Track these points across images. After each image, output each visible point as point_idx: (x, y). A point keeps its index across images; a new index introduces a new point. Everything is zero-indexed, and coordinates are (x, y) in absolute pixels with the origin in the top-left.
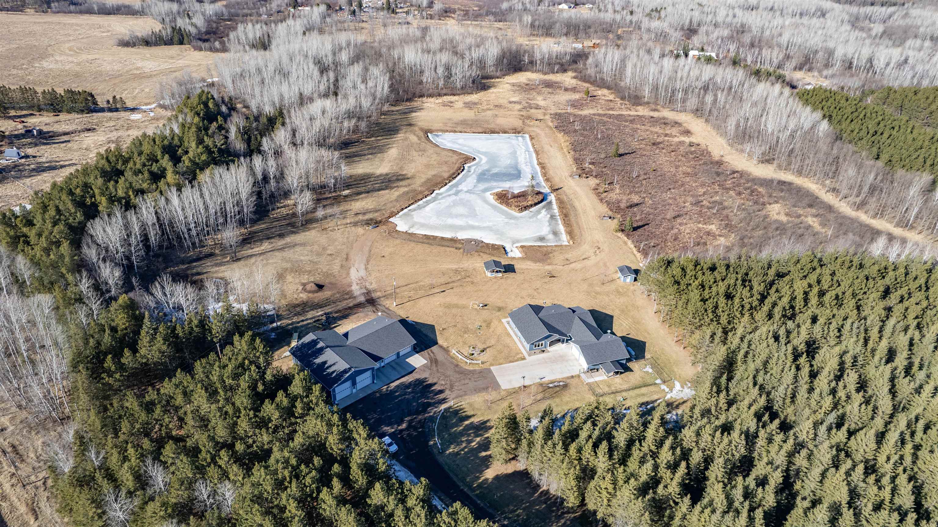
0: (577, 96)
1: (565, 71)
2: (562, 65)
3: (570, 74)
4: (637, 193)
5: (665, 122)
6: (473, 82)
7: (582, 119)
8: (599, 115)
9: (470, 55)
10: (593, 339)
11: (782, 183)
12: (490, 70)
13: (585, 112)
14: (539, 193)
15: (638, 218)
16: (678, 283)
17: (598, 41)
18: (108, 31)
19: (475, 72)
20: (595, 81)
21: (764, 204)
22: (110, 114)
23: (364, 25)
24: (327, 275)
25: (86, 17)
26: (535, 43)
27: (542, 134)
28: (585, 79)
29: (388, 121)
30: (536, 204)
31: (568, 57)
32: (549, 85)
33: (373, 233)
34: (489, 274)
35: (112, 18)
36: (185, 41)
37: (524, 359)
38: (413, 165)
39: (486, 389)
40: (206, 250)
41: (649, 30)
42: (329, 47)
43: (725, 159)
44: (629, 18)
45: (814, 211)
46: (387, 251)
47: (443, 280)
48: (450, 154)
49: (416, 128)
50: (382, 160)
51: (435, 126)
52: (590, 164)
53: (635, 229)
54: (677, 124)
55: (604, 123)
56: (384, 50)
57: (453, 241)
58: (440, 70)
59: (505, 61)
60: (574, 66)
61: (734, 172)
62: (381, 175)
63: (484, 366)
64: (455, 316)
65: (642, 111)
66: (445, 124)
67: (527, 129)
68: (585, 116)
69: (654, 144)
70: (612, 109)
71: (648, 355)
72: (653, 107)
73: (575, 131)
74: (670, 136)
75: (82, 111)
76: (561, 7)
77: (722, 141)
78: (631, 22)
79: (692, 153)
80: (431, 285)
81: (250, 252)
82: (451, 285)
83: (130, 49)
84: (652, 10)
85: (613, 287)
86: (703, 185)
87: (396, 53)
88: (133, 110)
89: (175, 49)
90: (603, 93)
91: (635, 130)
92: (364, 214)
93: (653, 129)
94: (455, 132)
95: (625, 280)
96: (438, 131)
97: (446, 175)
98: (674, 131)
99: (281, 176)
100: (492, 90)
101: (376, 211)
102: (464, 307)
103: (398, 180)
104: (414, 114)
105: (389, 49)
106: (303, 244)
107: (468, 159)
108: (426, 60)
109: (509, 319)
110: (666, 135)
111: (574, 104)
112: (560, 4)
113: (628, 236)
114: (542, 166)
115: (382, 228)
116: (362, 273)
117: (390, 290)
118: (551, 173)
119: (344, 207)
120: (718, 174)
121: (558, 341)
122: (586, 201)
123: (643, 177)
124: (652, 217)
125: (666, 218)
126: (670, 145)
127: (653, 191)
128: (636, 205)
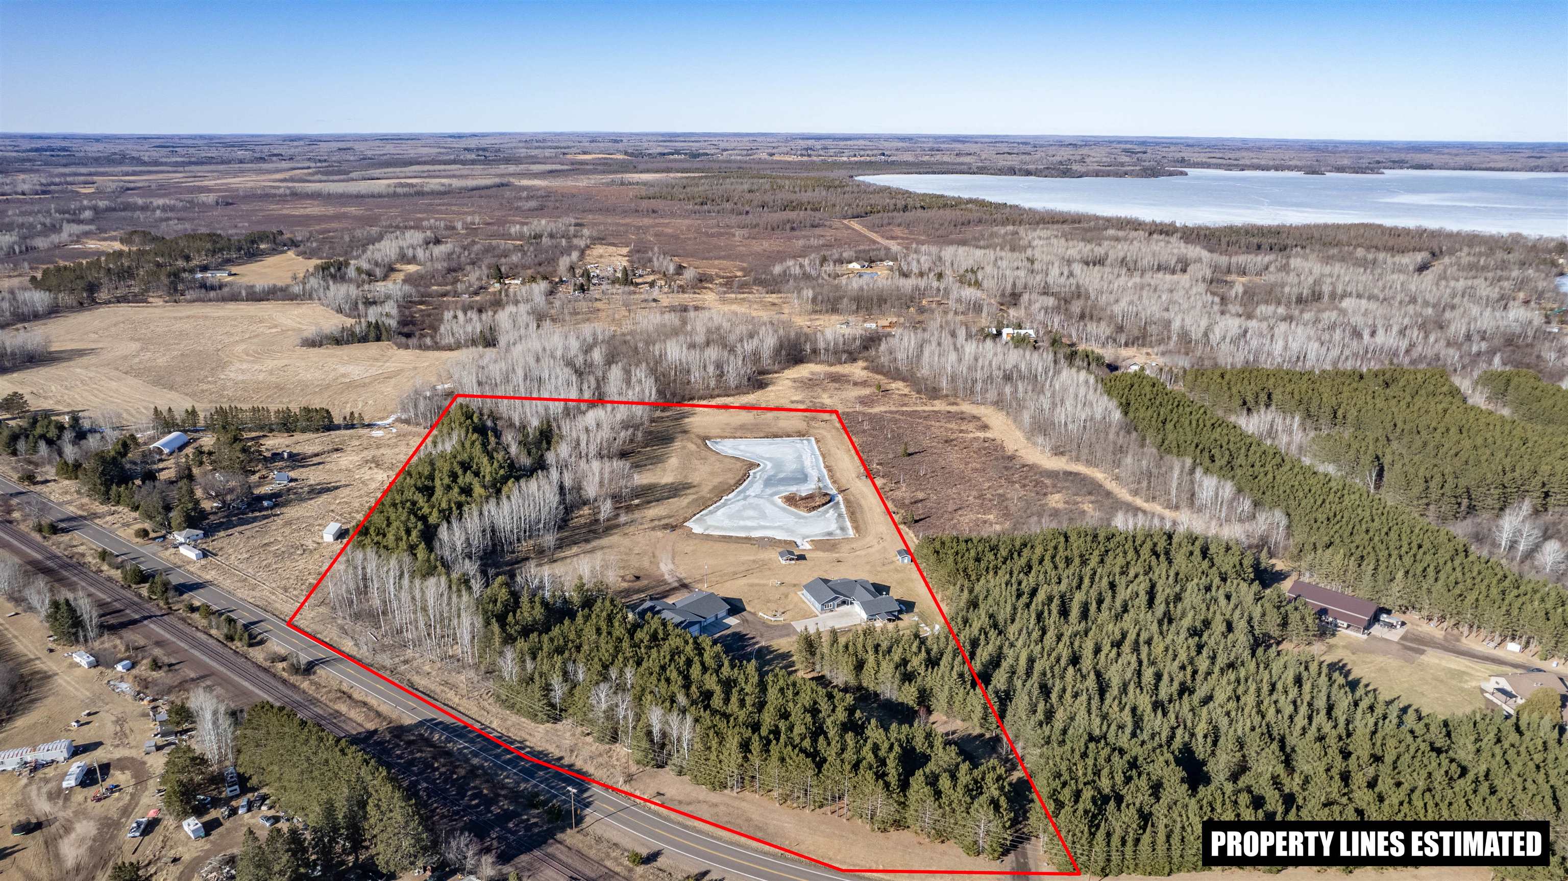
0: (867, 391)
1: (854, 360)
2: (850, 353)
3: (861, 364)
4: (922, 490)
5: (962, 417)
6: (749, 379)
7: (872, 418)
8: (891, 412)
9: (743, 347)
10: (871, 598)
11: (1068, 474)
12: (766, 362)
13: (876, 410)
14: (826, 494)
15: (920, 511)
16: (938, 553)
17: (895, 320)
18: (276, 326)
19: (750, 369)
20: (889, 371)
21: (1045, 494)
22: (348, 432)
23: (598, 305)
24: (639, 569)
25: (232, 306)
26: (818, 323)
27: (828, 435)
28: (877, 369)
29: (660, 429)
30: (824, 505)
31: (858, 343)
32: (836, 379)
33: (673, 536)
34: (783, 562)
35: (264, 305)
36: (383, 337)
37: (817, 614)
38: (697, 473)
39: (788, 635)
40: (522, 555)
41: (959, 300)
42: (574, 345)
43: (1017, 454)
44: (935, 284)
45: (1093, 498)
46: (688, 549)
47: (743, 568)
48: (733, 461)
49: (693, 436)
50: (664, 470)
51: (714, 432)
52: (877, 465)
53: (916, 521)
54: (975, 418)
55: (896, 421)
56: (641, 345)
57: (748, 539)
58: (711, 369)
59: (783, 352)
60: (866, 354)
61: (1024, 466)
62: (666, 485)
63: (786, 621)
64: (758, 592)
65: (939, 406)
66: (723, 429)
67: (812, 431)
68: (876, 414)
69: (946, 441)
70: (905, 405)
71: (916, 610)
72: (952, 400)
73: (864, 431)
74: (967, 432)
75: (317, 430)
76: (851, 266)
77: (1019, 434)
78: (938, 290)
79: (985, 449)
80: (734, 571)
81: (562, 555)
82: (751, 571)
83: (316, 350)
84: (967, 271)
85: (892, 567)
86: (989, 480)
87: (657, 349)
88: (370, 426)
89: (373, 348)
90: (898, 387)
91: (928, 427)
92: (659, 520)
93: (949, 426)
94: (735, 438)
95: (902, 561)
96: (716, 437)
97: (732, 482)
98: (971, 426)
99: (579, 488)
100: (770, 388)
101: (670, 517)
102: (764, 585)
103: (684, 488)
104: (687, 420)
105: (647, 343)
106: (610, 547)
107: (752, 465)
108: (693, 358)
109: (805, 591)
110: (961, 431)
111: (863, 401)
112: (850, 262)
113: (909, 527)
114: (829, 469)
115: (679, 531)
116: (671, 566)
117: (698, 577)
118: (838, 475)
119: (637, 515)
120: (1006, 468)
121: (844, 603)
122: (872, 499)
123: (930, 475)
124: (934, 510)
125: (948, 511)
126: (964, 442)
127: (938, 488)
128: (921, 501)
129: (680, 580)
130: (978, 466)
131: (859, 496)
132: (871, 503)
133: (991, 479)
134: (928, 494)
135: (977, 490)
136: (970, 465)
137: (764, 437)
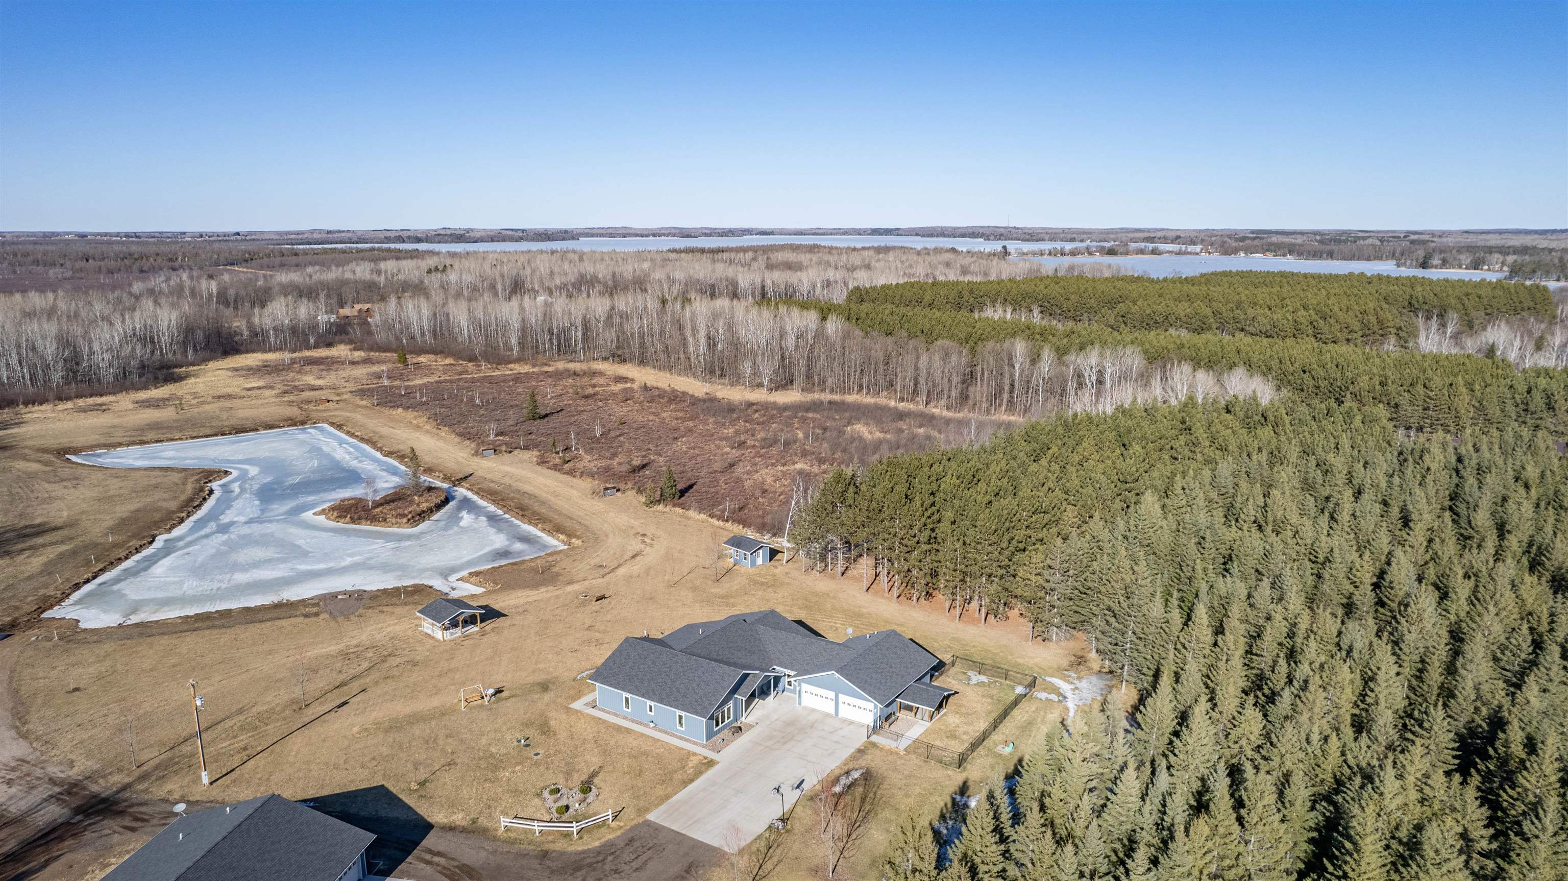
0: (383, 367)
1: (330, 344)
2: (320, 335)
7: (422, 389)
8: (449, 381)
14: (428, 490)
17: (366, 306)
21: (837, 428)
30: (438, 508)
37: (711, 763)
38: (58, 504)
43: (717, 395)
47: (321, 683)
49: (27, 451)
52: (496, 435)
53: (683, 493)
54: (595, 373)
55: (470, 388)
57: (282, 606)
61: (748, 405)
63: (630, 820)
64: (431, 741)
65: (522, 368)
67: (315, 416)
70: (465, 373)
73: (424, 403)
79: (659, 396)
80: (294, 701)
82: (355, 686)
90: (431, 359)
93: (563, 383)
94: (142, 443)
95: (753, 563)
96: (92, 447)
97: (170, 506)
100: (191, 380)
102: (443, 713)
107: (211, 475)
111: (387, 376)
113: (678, 505)
120: (728, 411)
121: (764, 691)
122: (542, 480)
123: (613, 434)
124: (689, 474)
125: (715, 472)
126: (614, 394)
127: (650, 446)
128: (644, 466)
129: (72, 788)
130: (680, 414)
131: (507, 481)
132: (545, 485)
133: (724, 425)
134: (644, 456)
135: (721, 439)
136: (664, 415)
137: (216, 435)
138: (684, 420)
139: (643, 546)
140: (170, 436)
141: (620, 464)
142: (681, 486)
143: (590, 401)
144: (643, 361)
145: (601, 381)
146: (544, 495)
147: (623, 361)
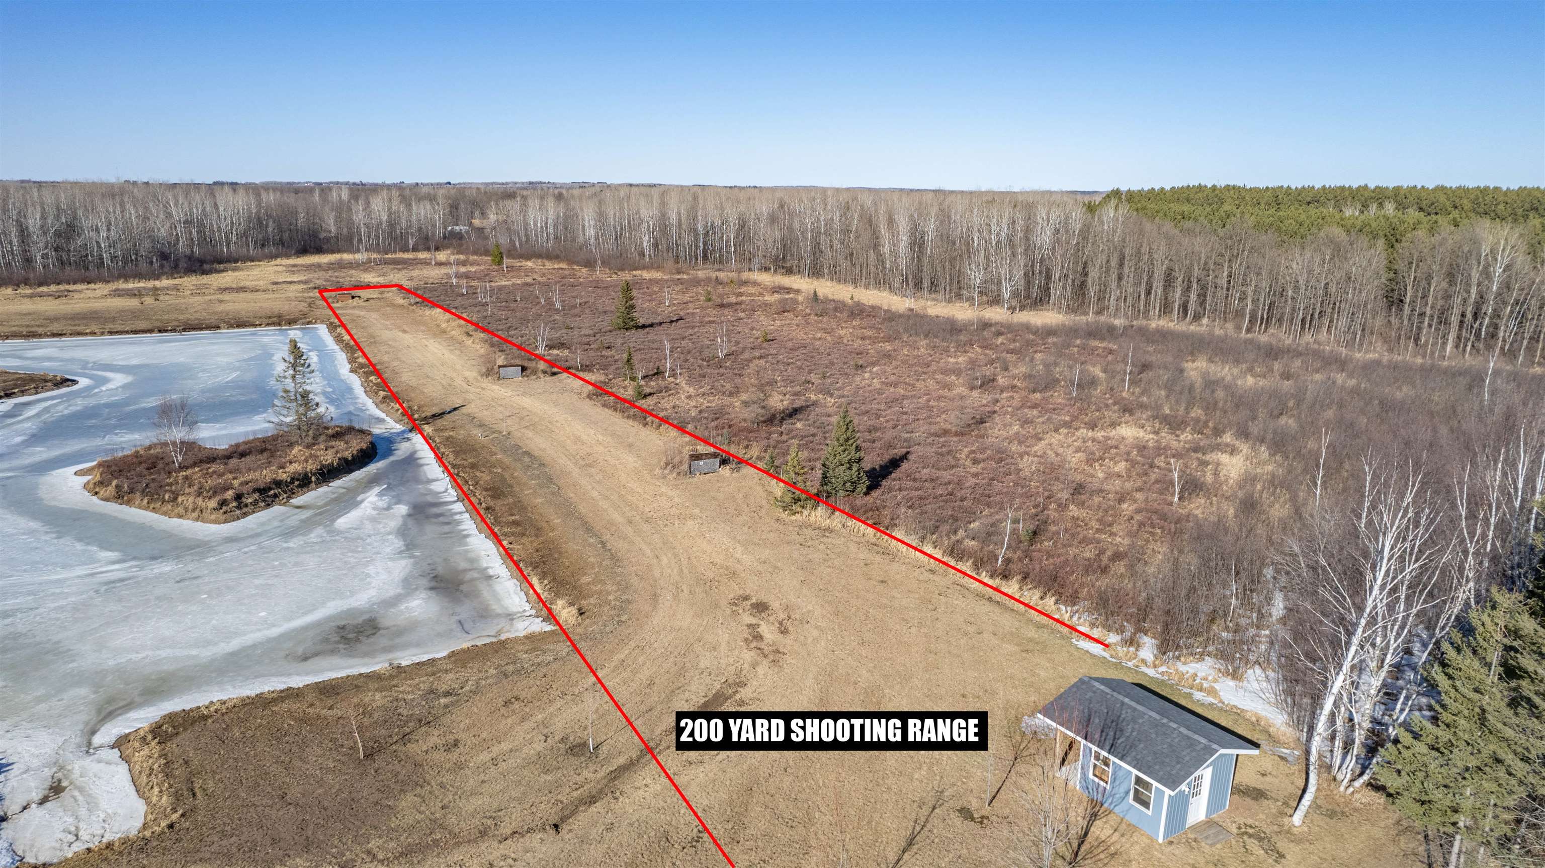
0: (471, 269)
7: (496, 289)
13: (501, 283)
14: (346, 432)
27: (372, 315)
32: (394, 262)
52: (550, 347)
67: (319, 312)
73: (481, 304)
90: (539, 263)
111: (467, 276)
118: (406, 379)
122: (578, 428)
123: (746, 355)
124: (889, 435)
125: (946, 432)
126: (766, 305)
127: (813, 377)
128: (793, 413)
130: (869, 333)
131: (510, 425)
132: (577, 440)
133: (946, 350)
134: (796, 394)
135: (946, 372)
136: (842, 332)
137: (150, 331)
138: (874, 340)
139: (748, 656)
140: (79, 329)
141: (746, 404)
142: (872, 461)
143: (726, 311)
144: (816, 271)
145: (752, 290)
146: (563, 461)
147: (790, 271)
